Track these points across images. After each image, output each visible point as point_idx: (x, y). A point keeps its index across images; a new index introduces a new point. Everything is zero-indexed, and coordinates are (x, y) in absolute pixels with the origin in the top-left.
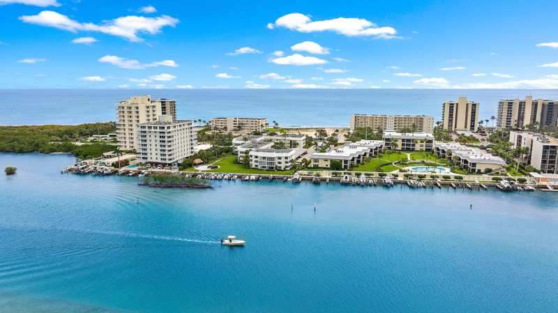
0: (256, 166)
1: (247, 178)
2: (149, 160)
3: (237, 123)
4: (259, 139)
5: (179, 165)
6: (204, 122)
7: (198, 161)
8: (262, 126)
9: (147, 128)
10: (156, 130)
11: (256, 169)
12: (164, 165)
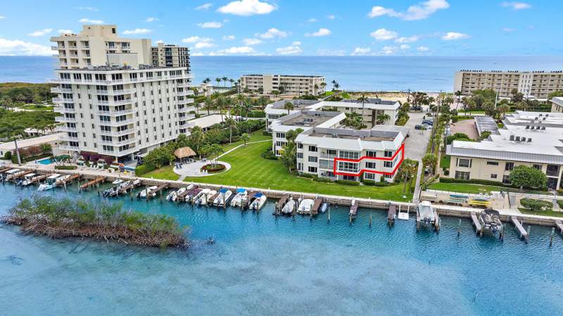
0: (313, 169)
1: (289, 207)
2: (82, 148)
3: (278, 82)
4: (314, 107)
5: (140, 161)
6: (232, 81)
7: (183, 152)
8: (316, 87)
9: (72, 77)
10: (88, 83)
11: (311, 176)
12: (110, 160)
